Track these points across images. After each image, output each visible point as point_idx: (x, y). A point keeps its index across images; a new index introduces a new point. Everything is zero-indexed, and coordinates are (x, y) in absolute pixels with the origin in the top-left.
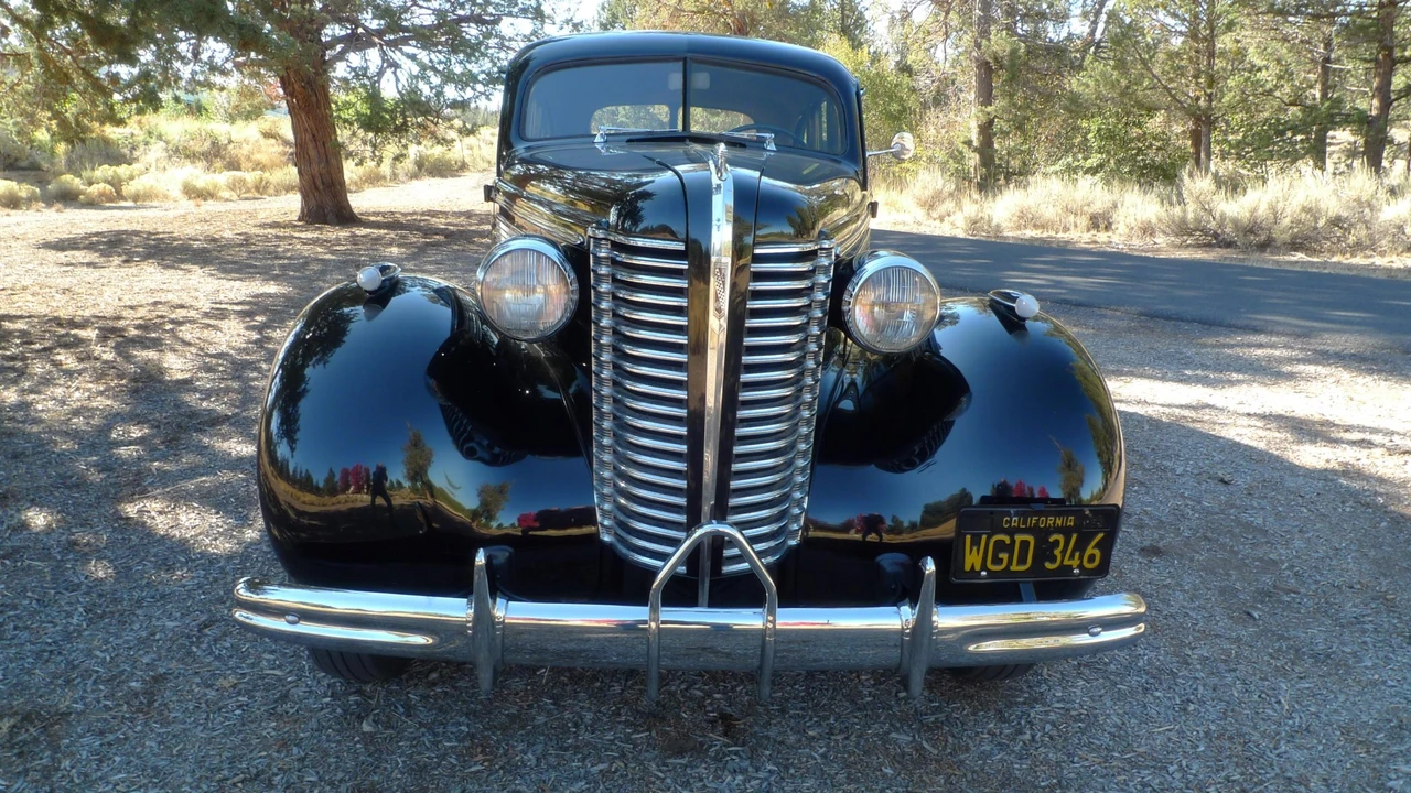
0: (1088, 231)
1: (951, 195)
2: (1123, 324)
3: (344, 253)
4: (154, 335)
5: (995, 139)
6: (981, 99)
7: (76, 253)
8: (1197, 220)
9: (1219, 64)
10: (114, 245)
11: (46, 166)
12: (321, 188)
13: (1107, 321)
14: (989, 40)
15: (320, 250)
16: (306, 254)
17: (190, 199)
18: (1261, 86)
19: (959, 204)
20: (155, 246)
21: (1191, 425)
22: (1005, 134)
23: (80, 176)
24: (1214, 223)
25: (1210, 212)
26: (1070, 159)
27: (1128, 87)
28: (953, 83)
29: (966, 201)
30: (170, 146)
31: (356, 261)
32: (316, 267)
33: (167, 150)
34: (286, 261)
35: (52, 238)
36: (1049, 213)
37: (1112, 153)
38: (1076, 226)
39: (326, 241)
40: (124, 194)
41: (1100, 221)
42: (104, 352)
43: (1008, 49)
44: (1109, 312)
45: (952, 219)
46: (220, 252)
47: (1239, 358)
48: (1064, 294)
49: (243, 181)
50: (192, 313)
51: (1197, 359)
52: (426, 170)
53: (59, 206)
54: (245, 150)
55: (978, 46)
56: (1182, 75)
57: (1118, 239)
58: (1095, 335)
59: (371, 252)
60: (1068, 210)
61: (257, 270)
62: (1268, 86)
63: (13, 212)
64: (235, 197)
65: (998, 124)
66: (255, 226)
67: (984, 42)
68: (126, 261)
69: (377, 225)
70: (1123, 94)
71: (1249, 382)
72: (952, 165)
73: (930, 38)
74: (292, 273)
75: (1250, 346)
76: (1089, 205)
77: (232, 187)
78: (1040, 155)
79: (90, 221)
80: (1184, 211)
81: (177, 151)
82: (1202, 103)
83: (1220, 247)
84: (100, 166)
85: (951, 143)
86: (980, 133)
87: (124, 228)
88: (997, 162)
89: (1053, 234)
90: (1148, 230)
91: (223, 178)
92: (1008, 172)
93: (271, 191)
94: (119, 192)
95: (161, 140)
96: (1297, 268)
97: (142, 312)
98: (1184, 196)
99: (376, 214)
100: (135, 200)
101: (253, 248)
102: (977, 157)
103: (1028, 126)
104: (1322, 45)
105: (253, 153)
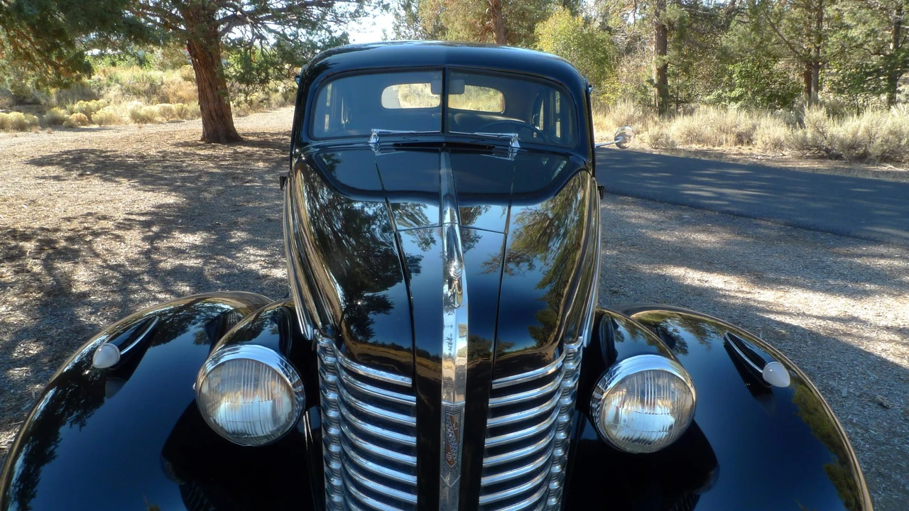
0: (736, 145)
1: (640, 118)
2: (773, 233)
3: (227, 167)
4: (76, 247)
5: (668, 78)
6: (659, 51)
7: (50, 168)
8: (814, 139)
9: (825, 26)
10: (77, 162)
11: (44, 101)
12: (215, 118)
13: (762, 230)
14: (665, 10)
15: (211, 165)
16: (201, 168)
17: (135, 122)
18: (855, 42)
19: (645, 125)
20: (103, 162)
21: (844, 339)
22: (676, 75)
23: (65, 108)
24: (825, 141)
25: (823, 133)
26: (720, 91)
27: (761, 42)
28: (640, 40)
29: (650, 123)
30: (124, 87)
31: (233, 174)
32: (205, 179)
33: (122, 90)
34: (187, 174)
35: (37, 156)
36: (708, 131)
37: (750, 87)
38: (727, 141)
39: (216, 157)
40: (93, 119)
41: (744, 138)
42: (36, 265)
43: (678, 17)
44: (763, 222)
45: (641, 135)
46: (144, 166)
47: (868, 268)
48: (726, 205)
49: (170, 110)
50: (109, 225)
51: (835, 267)
52: (290, 101)
53: (49, 129)
54: (173, 88)
55: (657, 14)
56: (799, 34)
57: (757, 151)
58: (755, 243)
59: (245, 167)
60: (722, 130)
61: (166, 182)
62: (860, 41)
63: (19, 134)
64: (165, 121)
65: (670, 68)
66: (172, 145)
67: (662, 12)
68: (81, 175)
69: (252, 144)
70: (758, 47)
71: (880, 293)
72: (639, 96)
73: (624, 9)
74: (189, 185)
75: (874, 256)
76: (736, 127)
77: (163, 114)
78: (699, 88)
79: (66, 141)
80: (805, 133)
81: (128, 90)
82: (812, 53)
83: (831, 159)
84: (78, 101)
85: (638, 80)
86: (658, 74)
87: (86, 147)
88: (670, 94)
89: (711, 147)
90: (778, 145)
91: (157, 108)
92: (677, 100)
93: (189, 116)
94: (90, 118)
95: (118, 83)
96: (891, 180)
97: (75, 224)
98: (805, 122)
99: (254, 134)
100: (100, 124)
101: (168, 163)
102: (656, 90)
103: (690, 69)
104: (895, 11)
105: (177, 91)
